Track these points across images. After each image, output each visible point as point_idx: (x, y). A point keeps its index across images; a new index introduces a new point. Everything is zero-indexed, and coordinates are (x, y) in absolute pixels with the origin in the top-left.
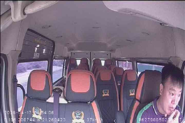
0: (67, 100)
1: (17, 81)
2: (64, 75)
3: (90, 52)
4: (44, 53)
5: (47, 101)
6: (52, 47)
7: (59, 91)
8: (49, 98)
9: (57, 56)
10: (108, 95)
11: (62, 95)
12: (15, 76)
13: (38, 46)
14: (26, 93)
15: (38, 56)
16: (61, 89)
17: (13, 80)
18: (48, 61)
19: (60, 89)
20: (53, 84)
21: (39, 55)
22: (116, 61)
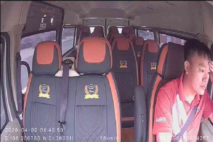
0: (78, 73)
1: (21, 59)
2: (75, 45)
3: (106, 19)
4: (52, 22)
5: (56, 75)
6: (61, 15)
7: (70, 62)
8: (57, 72)
9: (67, 24)
10: (125, 66)
11: (73, 66)
12: (18, 53)
13: (45, 16)
14: (31, 70)
15: (45, 27)
16: (72, 60)
17: (16, 57)
18: (56, 30)
19: (70, 60)
20: (63, 56)
21: (46, 25)
22: (136, 30)
